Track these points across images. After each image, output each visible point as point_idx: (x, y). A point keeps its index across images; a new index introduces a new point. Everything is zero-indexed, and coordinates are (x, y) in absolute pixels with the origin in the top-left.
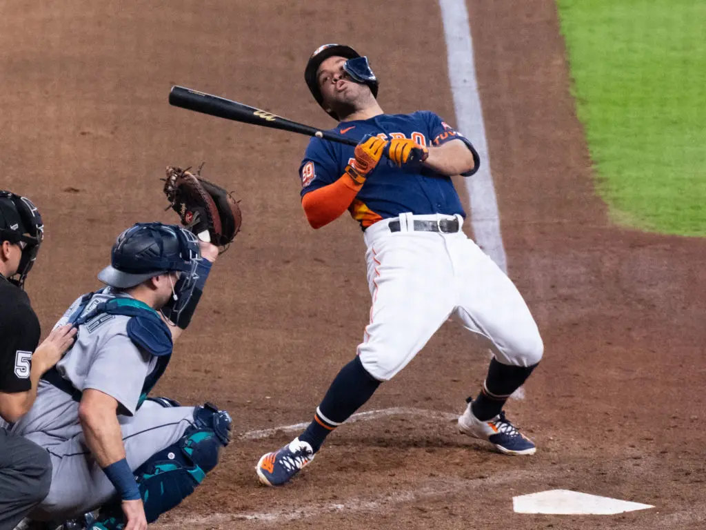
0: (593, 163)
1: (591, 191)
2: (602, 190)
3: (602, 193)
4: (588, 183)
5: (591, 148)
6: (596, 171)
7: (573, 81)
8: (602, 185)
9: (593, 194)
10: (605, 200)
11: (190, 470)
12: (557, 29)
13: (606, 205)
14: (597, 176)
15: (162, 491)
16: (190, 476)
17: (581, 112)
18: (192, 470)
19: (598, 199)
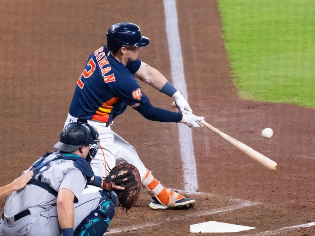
0: (232, 70)
1: (231, 82)
2: (236, 82)
3: (236, 84)
4: (229, 79)
5: (231, 63)
6: (233, 74)
7: (224, 32)
8: (236, 80)
9: (231, 84)
10: (237, 87)
11: (105, 220)
12: (217, 8)
13: (237, 89)
14: (234, 76)
15: (95, 232)
16: (105, 222)
17: (227, 46)
18: (106, 219)
19: (233, 86)
